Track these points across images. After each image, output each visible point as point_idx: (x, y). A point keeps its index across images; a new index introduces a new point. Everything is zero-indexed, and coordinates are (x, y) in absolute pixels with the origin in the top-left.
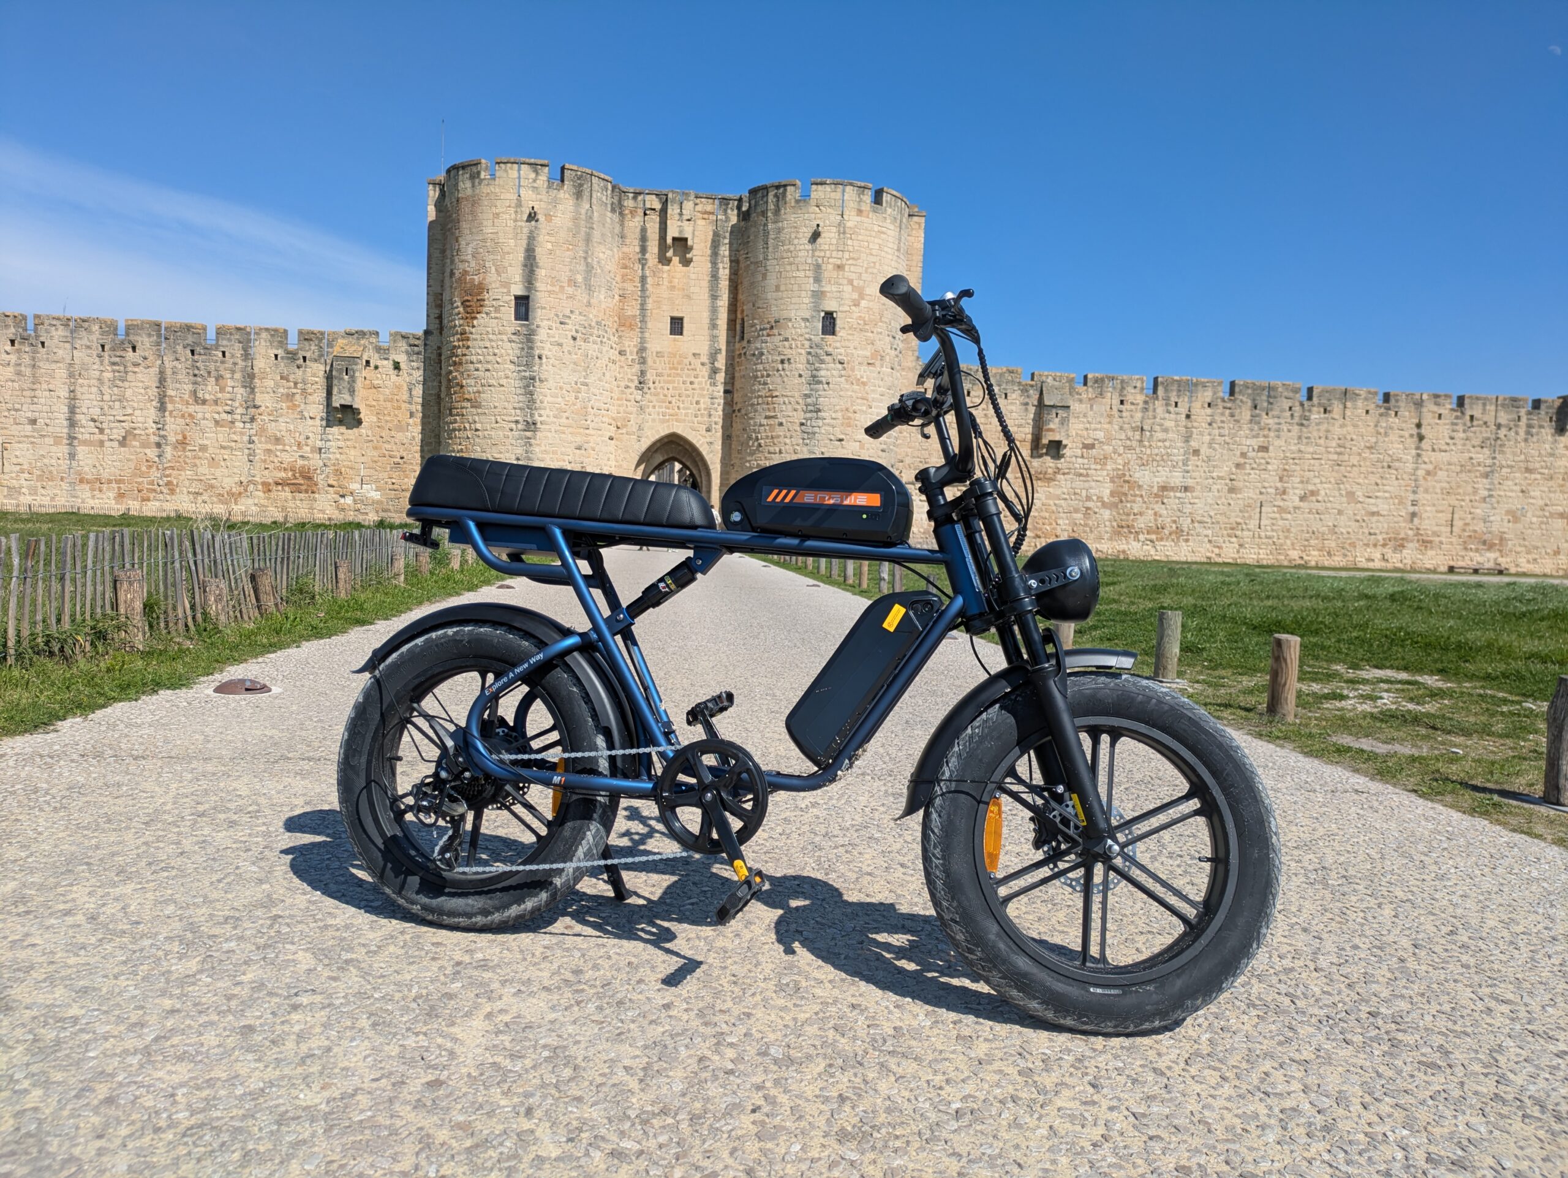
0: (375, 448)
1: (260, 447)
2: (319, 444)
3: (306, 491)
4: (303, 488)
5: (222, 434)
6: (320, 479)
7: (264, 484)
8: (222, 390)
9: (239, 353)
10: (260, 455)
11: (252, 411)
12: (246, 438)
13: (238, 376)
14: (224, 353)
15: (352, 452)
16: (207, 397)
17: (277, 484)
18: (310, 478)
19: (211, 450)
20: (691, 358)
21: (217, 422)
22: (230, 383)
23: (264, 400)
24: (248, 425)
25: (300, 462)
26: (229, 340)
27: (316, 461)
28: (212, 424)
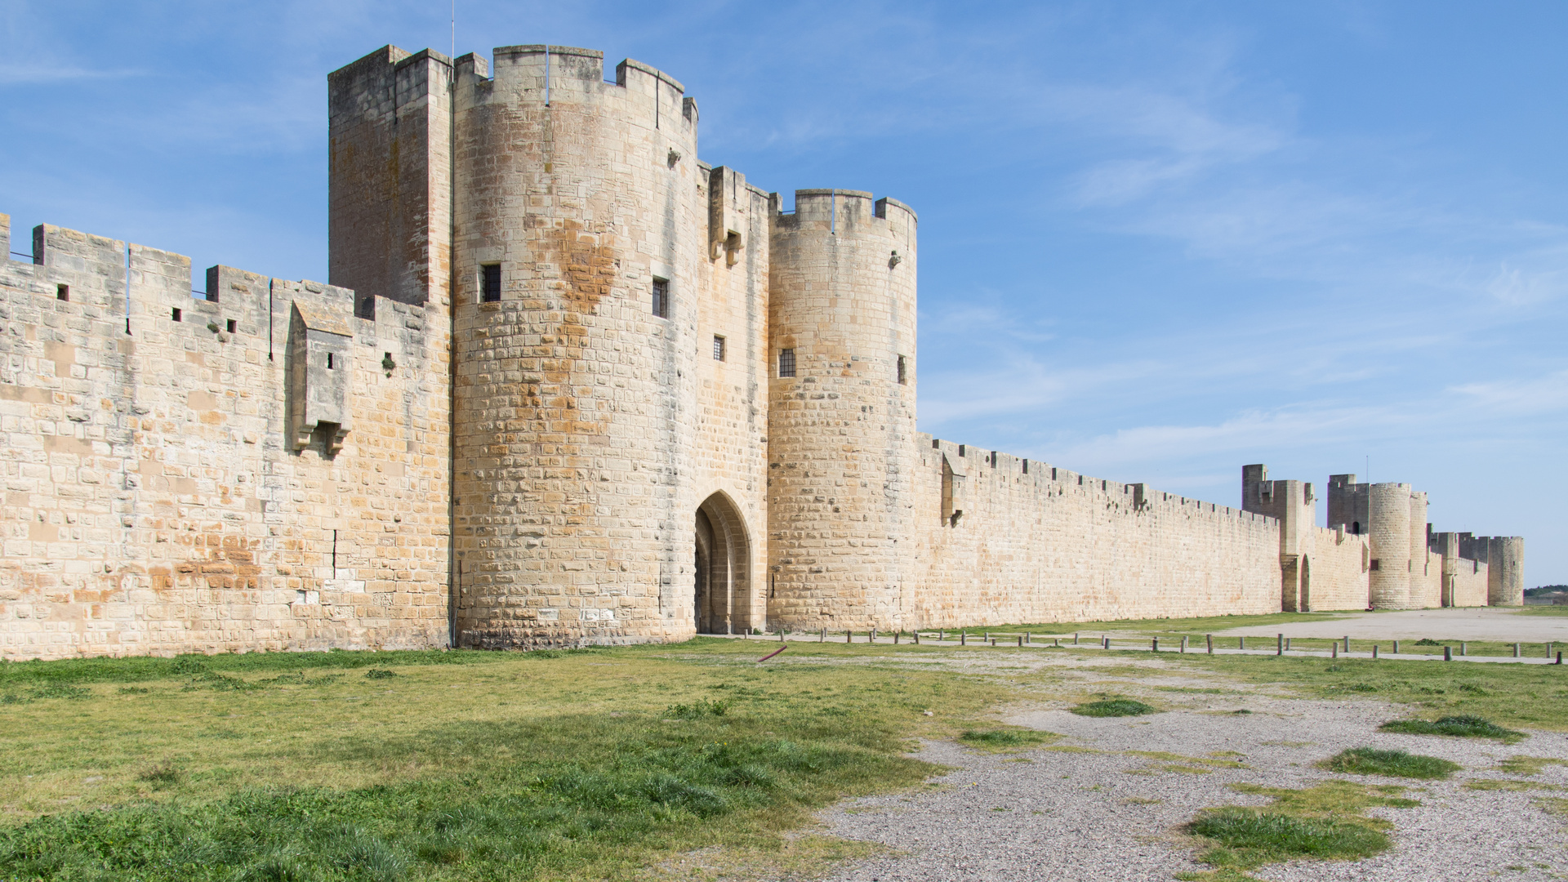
0: (356, 503)
1: (145, 499)
2: (262, 493)
3: (239, 585)
4: (234, 578)
5: (64, 467)
6: (262, 559)
7: (154, 572)
8: (62, 369)
9: (99, 294)
10: (145, 511)
11: (128, 420)
12: (117, 477)
13: (97, 342)
14: (63, 292)
15: (319, 510)
16: (27, 381)
17: (183, 571)
18: (245, 560)
19: (36, 501)
20: (733, 392)
21: (50, 441)
22: (80, 356)
23: (154, 399)
24: (120, 451)
25: (228, 529)
26: (77, 264)
27: (255, 527)
28: (39, 444)
